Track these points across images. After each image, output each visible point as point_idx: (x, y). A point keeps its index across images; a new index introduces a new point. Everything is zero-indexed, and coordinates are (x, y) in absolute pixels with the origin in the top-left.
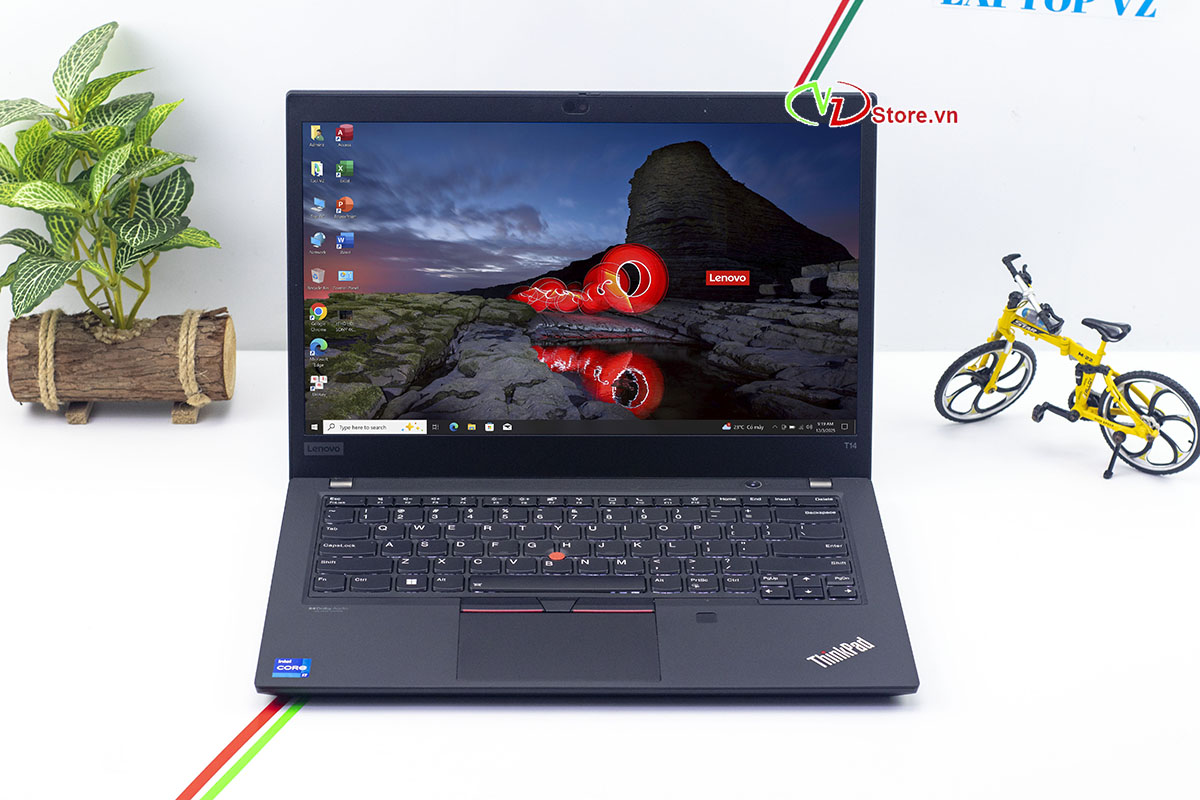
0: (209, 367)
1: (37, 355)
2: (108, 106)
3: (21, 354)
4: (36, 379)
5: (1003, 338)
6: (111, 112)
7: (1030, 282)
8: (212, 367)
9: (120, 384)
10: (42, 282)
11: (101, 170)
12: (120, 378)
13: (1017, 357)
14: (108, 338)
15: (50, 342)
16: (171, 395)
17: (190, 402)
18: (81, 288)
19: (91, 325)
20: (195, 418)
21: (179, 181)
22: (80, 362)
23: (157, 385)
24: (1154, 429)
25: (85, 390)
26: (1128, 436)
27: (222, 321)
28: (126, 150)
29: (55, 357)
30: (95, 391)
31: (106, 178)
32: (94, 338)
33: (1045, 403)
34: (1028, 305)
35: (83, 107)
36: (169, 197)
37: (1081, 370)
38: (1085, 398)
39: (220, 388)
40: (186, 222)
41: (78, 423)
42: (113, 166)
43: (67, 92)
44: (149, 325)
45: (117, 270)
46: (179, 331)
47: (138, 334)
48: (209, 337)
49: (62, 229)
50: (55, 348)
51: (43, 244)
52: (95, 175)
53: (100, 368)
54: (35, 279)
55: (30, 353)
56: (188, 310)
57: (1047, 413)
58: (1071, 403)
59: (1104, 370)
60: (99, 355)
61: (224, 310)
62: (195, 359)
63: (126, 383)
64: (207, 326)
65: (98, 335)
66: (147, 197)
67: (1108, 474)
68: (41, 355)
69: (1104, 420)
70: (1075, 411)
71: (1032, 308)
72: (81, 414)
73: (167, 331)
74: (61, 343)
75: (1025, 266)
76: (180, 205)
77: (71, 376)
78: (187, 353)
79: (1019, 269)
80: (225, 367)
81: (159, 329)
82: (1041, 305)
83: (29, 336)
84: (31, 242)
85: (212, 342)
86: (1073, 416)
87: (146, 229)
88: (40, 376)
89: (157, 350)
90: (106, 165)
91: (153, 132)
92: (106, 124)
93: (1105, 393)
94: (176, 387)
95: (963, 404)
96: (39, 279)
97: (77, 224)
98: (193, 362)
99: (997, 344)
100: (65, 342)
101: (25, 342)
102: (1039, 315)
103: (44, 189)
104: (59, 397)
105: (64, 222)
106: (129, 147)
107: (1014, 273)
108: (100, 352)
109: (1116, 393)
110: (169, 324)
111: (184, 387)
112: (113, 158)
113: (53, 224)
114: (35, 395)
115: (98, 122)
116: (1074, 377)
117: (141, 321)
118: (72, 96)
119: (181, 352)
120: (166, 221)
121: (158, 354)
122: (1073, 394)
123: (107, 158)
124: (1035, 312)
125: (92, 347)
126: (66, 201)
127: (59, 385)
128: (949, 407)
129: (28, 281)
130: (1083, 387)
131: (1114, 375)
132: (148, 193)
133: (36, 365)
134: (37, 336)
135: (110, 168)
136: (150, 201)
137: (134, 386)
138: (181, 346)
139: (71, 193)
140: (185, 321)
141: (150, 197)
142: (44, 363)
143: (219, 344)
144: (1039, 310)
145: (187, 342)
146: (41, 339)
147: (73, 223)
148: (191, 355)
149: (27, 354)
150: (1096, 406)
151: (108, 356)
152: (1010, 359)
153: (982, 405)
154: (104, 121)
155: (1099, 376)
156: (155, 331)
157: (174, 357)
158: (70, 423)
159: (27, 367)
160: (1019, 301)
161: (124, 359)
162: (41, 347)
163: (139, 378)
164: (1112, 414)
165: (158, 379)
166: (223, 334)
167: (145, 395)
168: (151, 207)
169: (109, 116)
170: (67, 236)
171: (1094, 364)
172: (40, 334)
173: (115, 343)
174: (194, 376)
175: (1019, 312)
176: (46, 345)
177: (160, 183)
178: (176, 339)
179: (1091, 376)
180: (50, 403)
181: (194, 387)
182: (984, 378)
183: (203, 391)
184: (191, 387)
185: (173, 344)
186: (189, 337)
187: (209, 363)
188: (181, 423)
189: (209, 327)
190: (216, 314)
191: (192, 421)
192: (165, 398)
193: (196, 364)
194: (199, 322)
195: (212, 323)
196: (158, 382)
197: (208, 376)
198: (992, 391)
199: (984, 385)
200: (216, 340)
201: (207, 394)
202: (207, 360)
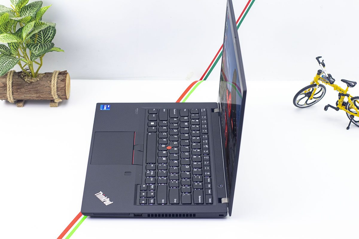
0: (61, 90)
1: (7, 86)
2: (28, 5)
3: (2, 86)
4: (6, 94)
5: (315, 83)
6: (29, 8)
7: (325, 66)
8: (62, 90)
9: (33, 96)
10: (7, 66)
11: (25, 29)
12: (33, 94)
13: (320, 88)
14: (29, 81)
15: (11, 82)
16: (49, 99)
17: (55, 101)
18: (20, 65)
19: (24, 76)
20: (57, 105)
21: (51, 29)
22: (20, 89)
23: (45, 96)
25: (22, 97)
26: (355, 116)
27: (65, 75)
28: (33, 23)
29: (12, 87)
30: (25, 98)
31: (27, 32)
32: (25, 81)
33: (328, 105)
34: (324, 74)
35: (20, 7)
36: (48, 34)
37: (340, 95)
38: (341, 103)
39: (65, 97)
40: (53, 45)
41: (20, 107)
42: (29, 28)
43: (14, 3)
44: (42, 76)
45: (31, 60)
46: (51, 79)
47: (38, 79)
48: (61, 81)
49: (13, 47)
50: (12, 84)
51: (8, 50)
52: (23, 31)
53: (27, 91)
54: (5, 64)
55: (4, 86)
56: (54, 71)
57: (329, 108)
58: (337, 104)
59: (348, 95)
60: (26, 87)
61: (66, 71)
62: (57, 88)
63: (35, 95)
64: (60, 77)
65: (26, 80)
66: (41, 34)
67: (348, 128)
68: (8, 86)
69: (347, 111)
70: (338, 107)
71: (325, 75)
72: (21, 104)
73: (48, 78)
74: (14, 82)
75: (323, 61)
76: (52, 37)
77: (17, 93)
78: (54, 86)
79: (321, 61)
80: (66, 90)
81: (45, 78)
82: (328, 74)
83: (4, 80)
84: (4, 50)
86: (337, 109)
87: (40, 48)
88: (8, 93)
89: (44, 85)
90: (27, 28)
91: (42, 15)
92: (27, 13)
93: (348, 102)
94: (51, 96)
95: (302, 102)
96: (6, 65)
97: (18, 45)
98: (56, 89)
99: (313, 85)
100: (15, 82)
101: (3, 82)
102: (327, 77)
103: (7, 36)
104: (14, 99)
105: (14, 45)
106: (34, 22)
107: (320, 63)
108: (27, 86)
109: (351, 103)
110: (48, 75)
111: (53, 96)
112: (29, 26)
113: (11, 45)
114: (6, 98)
115: (24, 12)
116: (338, 97)
117: (40, 74)
118: (16, 5)
119: (52, 86)
120: (47, 45)
121: (45, 86)
122: (338, 101)
123: (27, 26)
124: (326, 76)
125: (24, 84)
126: (14, 40)
127: (14, 96)
128: (298, 104)
129: (3, 65)
130: (341, 100)
131: (351, 97)
132: (41, 33)
133: (6, 89)
134: (6, 80)
135: (28, 29)
136: (42, 35)
137: (37, 96)
138: (52, 84)
139: (16, 37)
140: (54, 75)
141: (42, 34)
142: (9, 89)
143: (64, 83)
145: (54, 82)
146: (8, 81)
147: (17, 45)
148: (56, 87)
149: (3, 86)
150: (345, 106)
151: (29, 87)
152: (318, 89)
153: (308, 102)
154: (26, 12)
155: (346, 97)
156: (44, 78)
157: (50, 87)
158: (18, 107)
159: (3, 90)
160: (321, 73)
161: (34, 88)
162: (8, 84)
163: (39, 94)
164: (350, 108)
165: (45, 94)
166: (66, 79)
167: (41, 99)
168: (42, 38)
169: (28, 10)
170: (15, 49)
171: (345, 93)
172: (7, 79)
173: (31, 83)
174: (56, 93)
175: (321, 76)
176: (9, 83)
177: (46, 29)
178: (51, 81)
179: (343, 97)
180: (11, 101)
181: (56, 97)
182: (309, 94)
183: (59, 98)
184: (55, 96)
185: (50, 83)
186: (55, 80)
187: (61, 89)
188: (53, 107)
189: (61, 77)
190: (63, 72)
191: (56, 107)
192: (47, 99)
193: (57, 89)
194: (58, 75)
195: (62, 76)
196: (45, 95)
197: (61, 93)
198: (311, 99)
199: (309, 97)
200: (63, 82)
201: (61, 99)
202: (61, 88)
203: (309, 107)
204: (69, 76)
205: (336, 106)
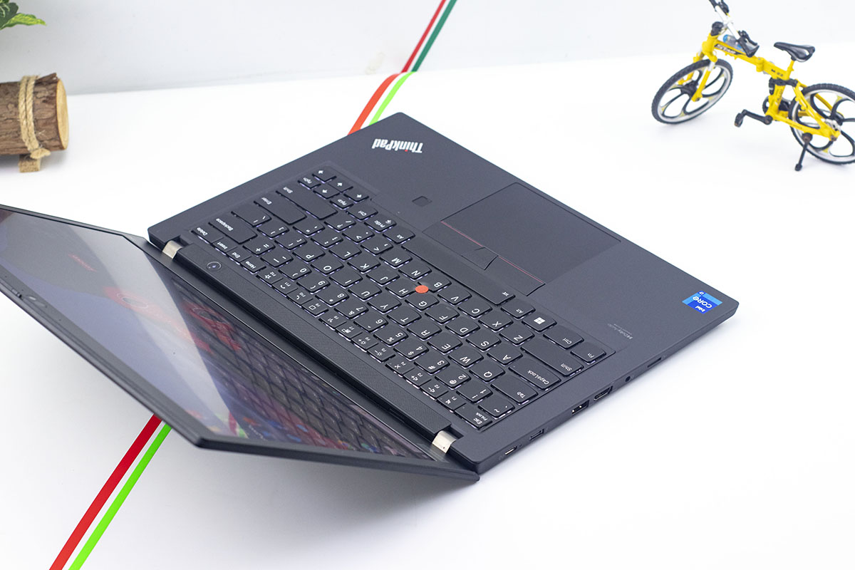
0: (46, 127)
5: (705, 58)
7: (728, 11)
8: (48, 127)
13: (718, 69)
16: (16, 151)
17: (33, 156)
20: (39, 167)
23: (4, 145)
24: (836, 130)
26: (814, 136)
27: (53, 85)
33: (744, 111)
34: (727, 32)
37: (773, 83)
38: (776, 104)
39: (57, 143)
40: (14, 8)
46: (18, 98)
48: (44, 101)
56: (24, 77)
57: (746, 118)
58: (765, 108)
59: (793, 83)
61: (54, 75)
62: (34, 122)
64: (41, 92)
67: (798, 167)
69: (794, 123)
70: (769, 116)
71: (731, 34)
73: (8, 98)
78: (26, 117)
80: (60, 125)
81: (1, 97)
82: (739, 32)
85: (47, 106)
86: (768, 120)
93: (794, 102)
94: (20, 145)
95: (674, 110)
98: (33, 124)
99: (702, 64)
102: (738, 41)
107: (715, 5)
109: (803, 101)
110: (9, 90)
111: (26, 144)
116: (768, 89)
119: (21, 117)
121: (2, 119)
122: (767, 100)
124: (734, 37)
128: (663, 115)
130: (776, 96)
131: (801, 86)
138: (21, 112)
140: (23, 88)
143: (53, 107)
144: (738, 37)
145: (26, 106)
148: (31, 118)
150: (785, 110)
152: (712, 72)
153: (689, 109)
155: (788, 87)
157: (16, 121)
160: (720, 29)
164: (799, 115)
165: (5, 140)
166: (55, 97)
171: (785, 78)
174: (34, 136)
175: (721, 38)
178: (16, 105)
179: (781, 87)
181: (36, 144)
182: (691, 88)
183: (43, 147)
184: (33, 144)
185: (14, 110)
186: (27, 102)
187: (45, 124)
188: (27, 172)
189: (43, 92)
190: (47, 79)
191: (36, 170)
192: (12, 154)
193: (35, 125)
194: (34, 88)
195: (44, 89)
196: (5, 142)
197: (46, 134)
198: (698, 99)
199: (691, 94)
200: (49, 103)
201: (47, 148)
202: (44, 121)
203: (692, 121)
204: (63, 88)
205: (761, 113)
